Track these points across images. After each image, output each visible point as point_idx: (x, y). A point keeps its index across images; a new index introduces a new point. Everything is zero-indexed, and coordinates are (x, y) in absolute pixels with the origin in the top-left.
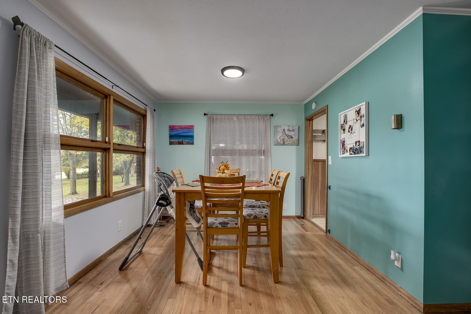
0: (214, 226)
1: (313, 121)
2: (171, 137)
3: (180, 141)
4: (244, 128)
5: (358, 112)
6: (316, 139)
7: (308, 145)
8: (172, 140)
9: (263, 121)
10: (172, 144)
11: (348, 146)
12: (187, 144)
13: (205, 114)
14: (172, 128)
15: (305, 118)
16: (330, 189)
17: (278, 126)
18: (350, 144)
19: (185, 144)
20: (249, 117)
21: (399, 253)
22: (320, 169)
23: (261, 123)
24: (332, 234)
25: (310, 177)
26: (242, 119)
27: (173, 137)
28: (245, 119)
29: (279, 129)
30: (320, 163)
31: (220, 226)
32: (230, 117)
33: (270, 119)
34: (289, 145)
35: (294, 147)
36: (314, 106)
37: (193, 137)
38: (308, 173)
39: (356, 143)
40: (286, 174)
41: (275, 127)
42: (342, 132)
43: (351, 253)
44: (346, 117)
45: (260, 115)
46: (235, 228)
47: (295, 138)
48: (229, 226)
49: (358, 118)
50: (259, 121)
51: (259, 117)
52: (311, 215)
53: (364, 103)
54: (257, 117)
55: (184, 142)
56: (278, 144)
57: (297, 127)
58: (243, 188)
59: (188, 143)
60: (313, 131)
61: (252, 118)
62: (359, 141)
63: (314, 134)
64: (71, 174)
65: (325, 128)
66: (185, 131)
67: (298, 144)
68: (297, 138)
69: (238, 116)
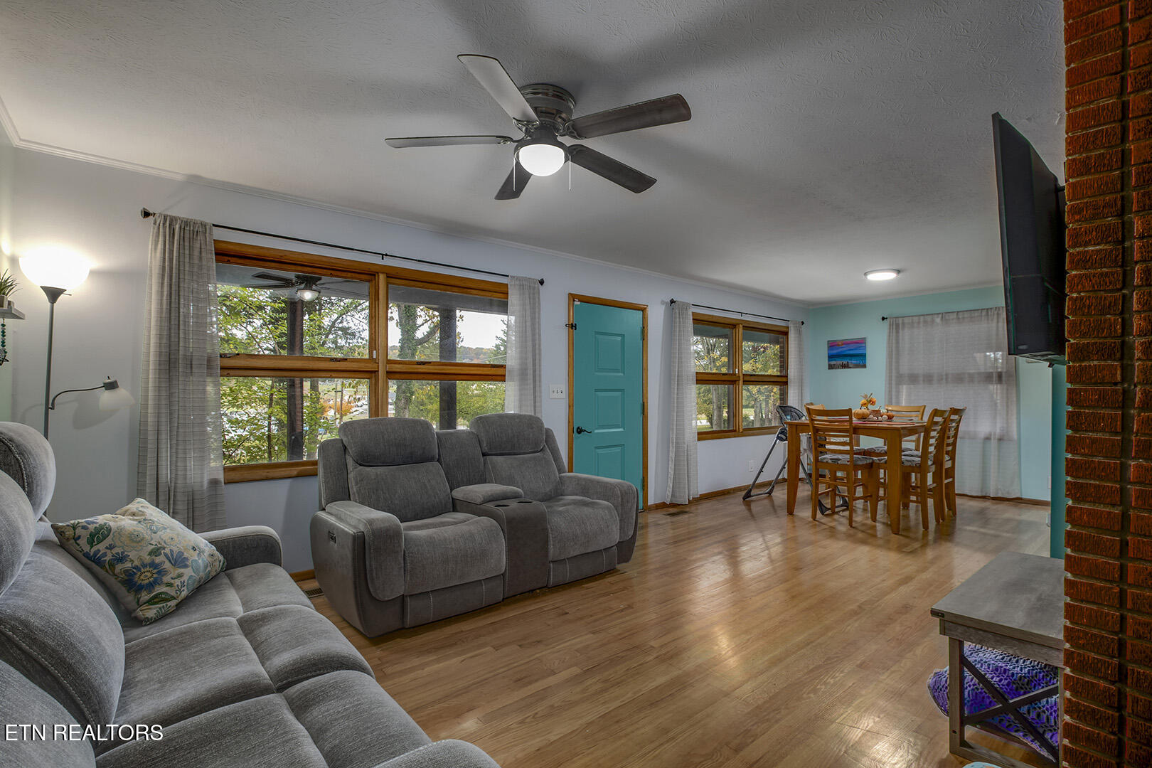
0: (825, 461)
2: (831, 357)
3: (844, 363)
8: (833, 363)
10: (833, 369)
12: (855, 368)
13: (883, 319)
14: (832, 345)
20: (966, 315)
26: (953, 319)
27: (833, 358)
28: (958, 319)
32: (929, 318)
37: (865, 355)
45: (991, 309)
46: (846, 465)
48: (840, 462)
55: (851, 364)
59: (857, 366)
61: (973, 315)
64: (715, 418)
66: (853, 348)
69: (943, 315)
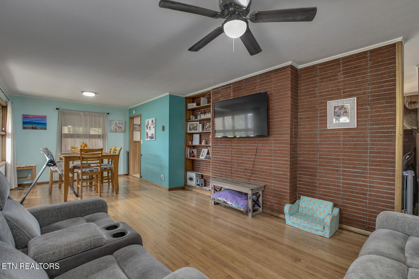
0: (86, 172)
1: (133, 120)
3: (34, 127)
4: (89, 121)
5: (152, 121)
6: (136, 129)
7: (131, 133)
9: (102, 117)
10: (26, 129)
11: (149, 136)
12: (40, 129)
13: (57, 109)
14: (25, 117)
15: (129, 117)
16: (142, 156)
17: (112, 121)
18: (150, 135)
19: (39, 129)
21: (164, 175)
22: (138, 146)
23: (101, 118)
24: (143, 178)
25: (132, 151)
26: (87, 114)
27: (27, 123)
28: (89, 114)
29: (113, 123)
30: (138, 143)
31: (89, 172)
32: (78, 112)
33: (107, 116)
34: (119, 132)
35: (122, 134)
36: (134, 112)
37: (46, 124)
38: (131, 148)
39: (152, 134)
40: (119, 148)
41: (110, 121)
42: (147, 128)
43: (150, 183)
44: (148, 122)
45: (100, 113)
46: (97, 172)
47: (123, 128)
48: (94, 171)
49: (153, 124)
50: (99, 116)
51: (99, 114)
52: (133, 173)
53: (154, 118)
54: (98, 114)
55: (37, 127)
56: (112, 131)
57: (124, 122)
58: (101, 154)
60: (134, 125)
62: (153, 134)
63: (134, 127)
65: (140, 124)
66: (39, 120)
67: (125, 132)
68: (124, 128)
69: (84, 112)
